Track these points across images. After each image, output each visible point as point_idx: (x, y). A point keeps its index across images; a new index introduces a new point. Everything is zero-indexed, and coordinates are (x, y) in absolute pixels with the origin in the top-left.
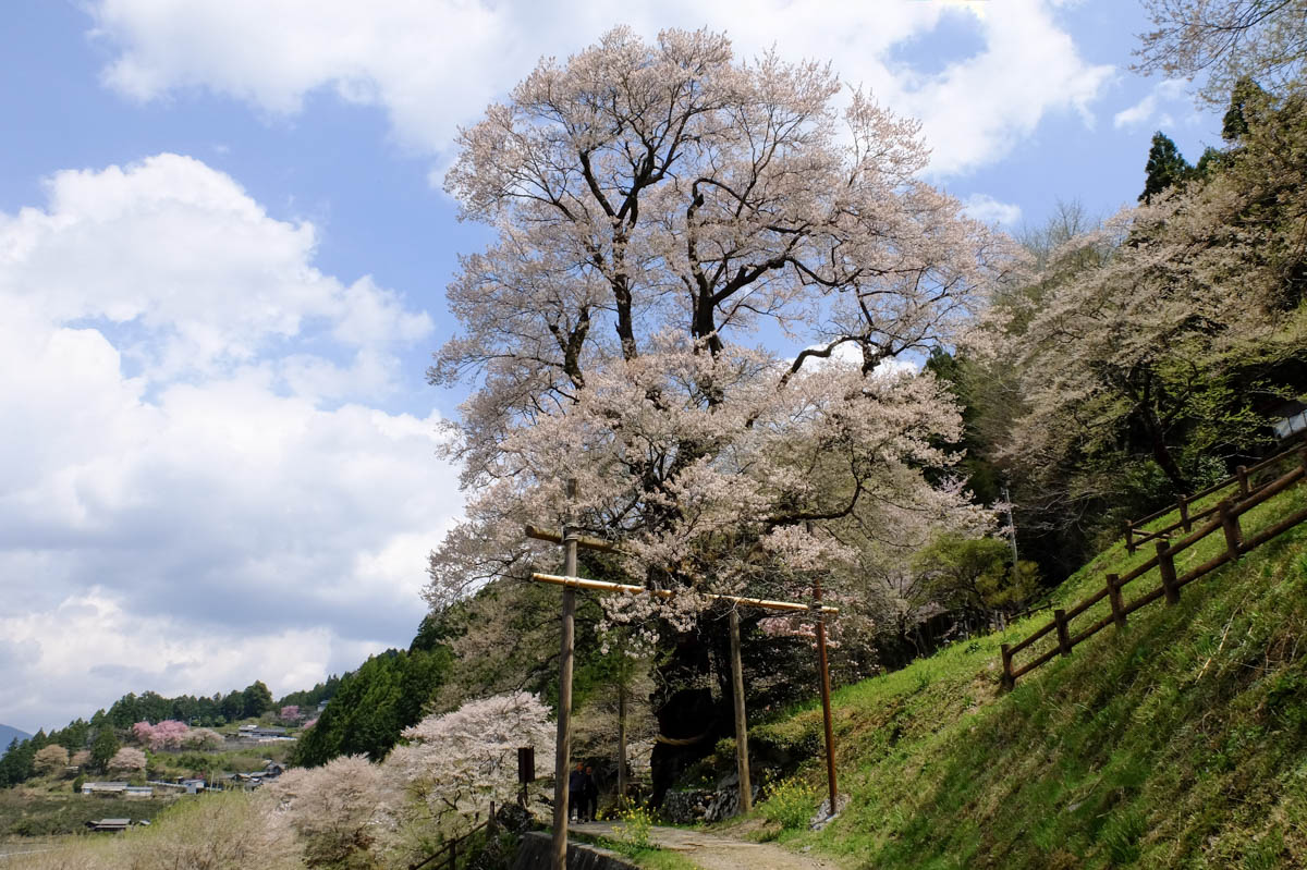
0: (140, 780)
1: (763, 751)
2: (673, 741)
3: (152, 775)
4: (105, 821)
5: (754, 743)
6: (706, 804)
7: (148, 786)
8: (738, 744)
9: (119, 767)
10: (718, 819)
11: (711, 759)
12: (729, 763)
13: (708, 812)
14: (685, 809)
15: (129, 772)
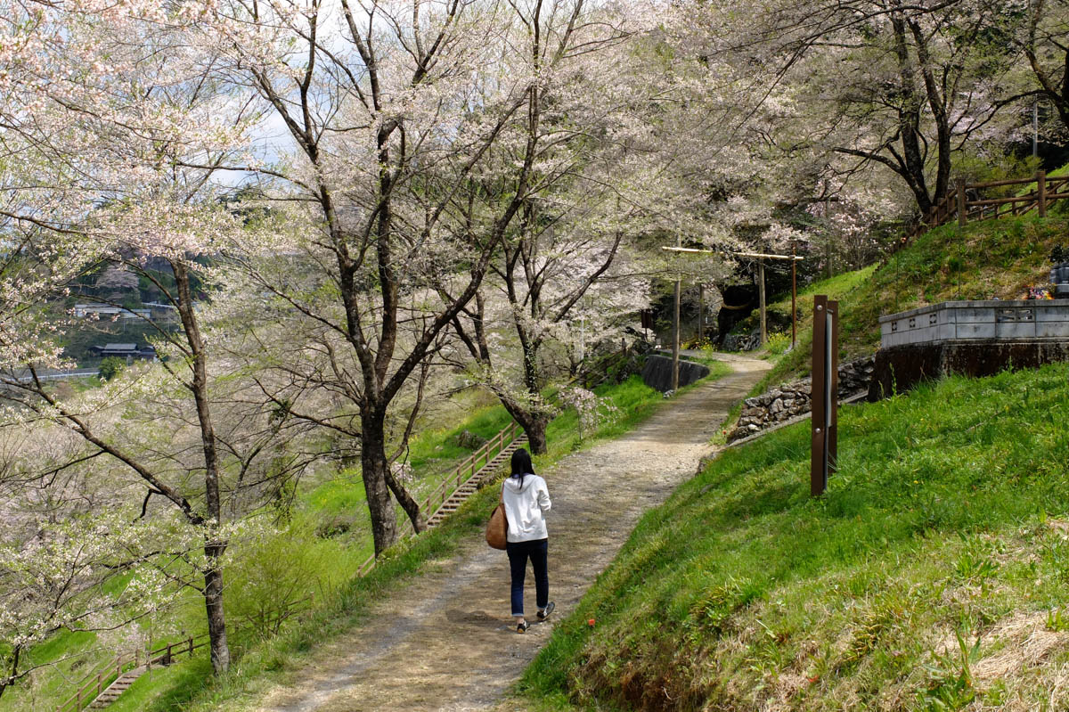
0: (134, 301)
1: (774, 318)
2: (730, 307)
3: (147, 296)
4: (109, 346)
5: (770, 313)
6: (745, 342)
7: (145, 308)
8: (761, 312)
9: (109, 286)
10: (751, 350)
11: (749, 320)
12: (757, 322)
13: (746, 346)
14: (734, 344)
15: (121, 292)
